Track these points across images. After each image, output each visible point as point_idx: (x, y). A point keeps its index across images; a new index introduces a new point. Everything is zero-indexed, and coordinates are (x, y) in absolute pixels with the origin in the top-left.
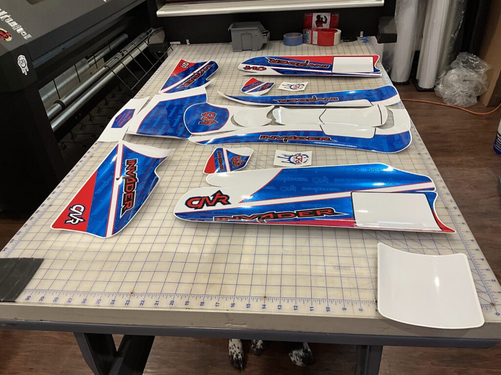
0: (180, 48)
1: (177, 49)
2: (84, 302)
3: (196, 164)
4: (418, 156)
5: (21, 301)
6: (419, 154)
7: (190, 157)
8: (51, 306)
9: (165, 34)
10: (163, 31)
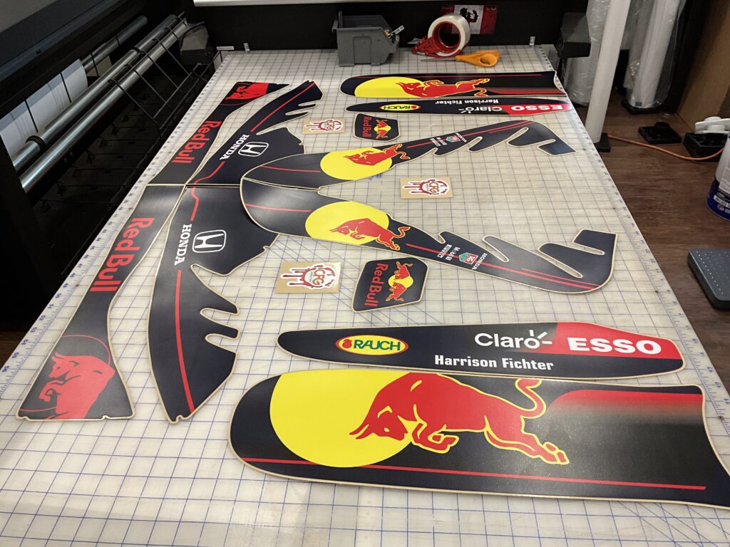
0: (234, 57)
1: (227, 59)
3: (265, 306)
4: (655, 296)
6: (657, 292)
7: (254, 291)
9: (209, 34)
10: (205, 29)
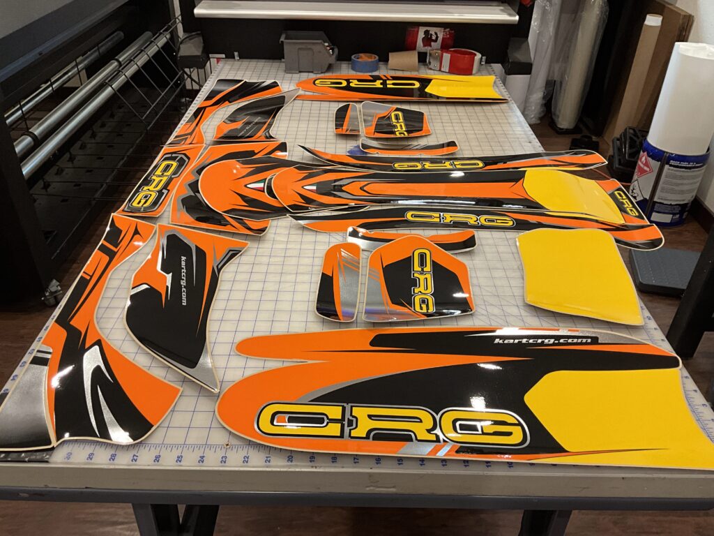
2: (158, 461)
5: (59, 461)
8: (106, 467)
9: (204, 43)
10: (201, 38)
